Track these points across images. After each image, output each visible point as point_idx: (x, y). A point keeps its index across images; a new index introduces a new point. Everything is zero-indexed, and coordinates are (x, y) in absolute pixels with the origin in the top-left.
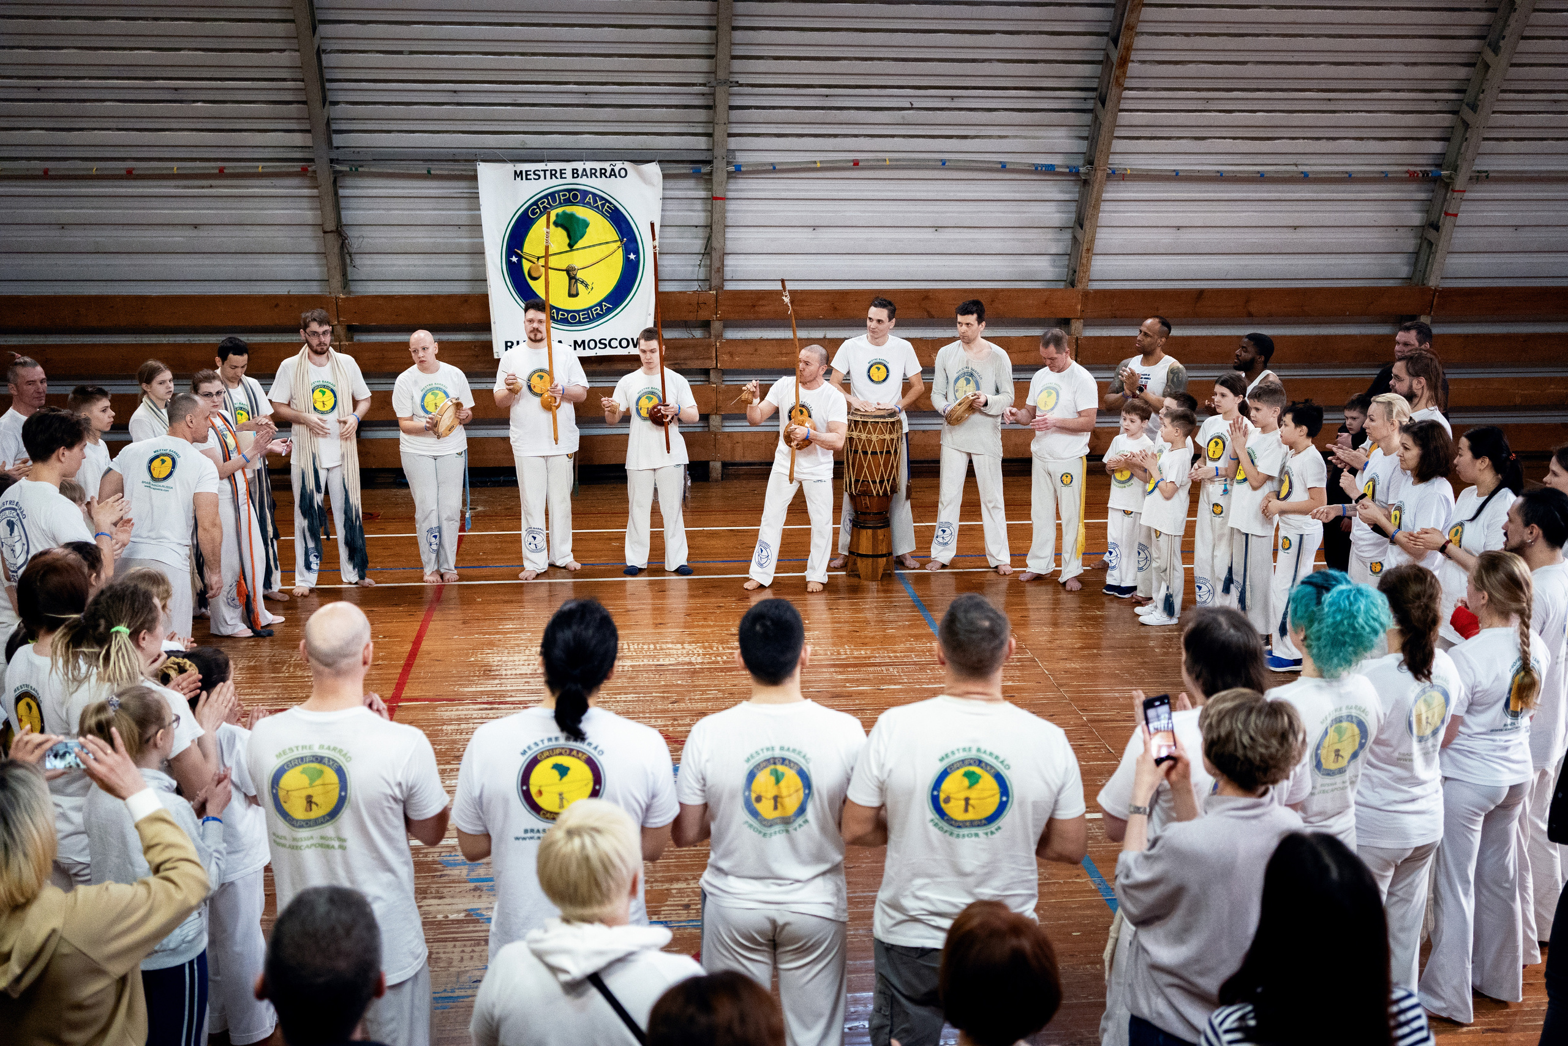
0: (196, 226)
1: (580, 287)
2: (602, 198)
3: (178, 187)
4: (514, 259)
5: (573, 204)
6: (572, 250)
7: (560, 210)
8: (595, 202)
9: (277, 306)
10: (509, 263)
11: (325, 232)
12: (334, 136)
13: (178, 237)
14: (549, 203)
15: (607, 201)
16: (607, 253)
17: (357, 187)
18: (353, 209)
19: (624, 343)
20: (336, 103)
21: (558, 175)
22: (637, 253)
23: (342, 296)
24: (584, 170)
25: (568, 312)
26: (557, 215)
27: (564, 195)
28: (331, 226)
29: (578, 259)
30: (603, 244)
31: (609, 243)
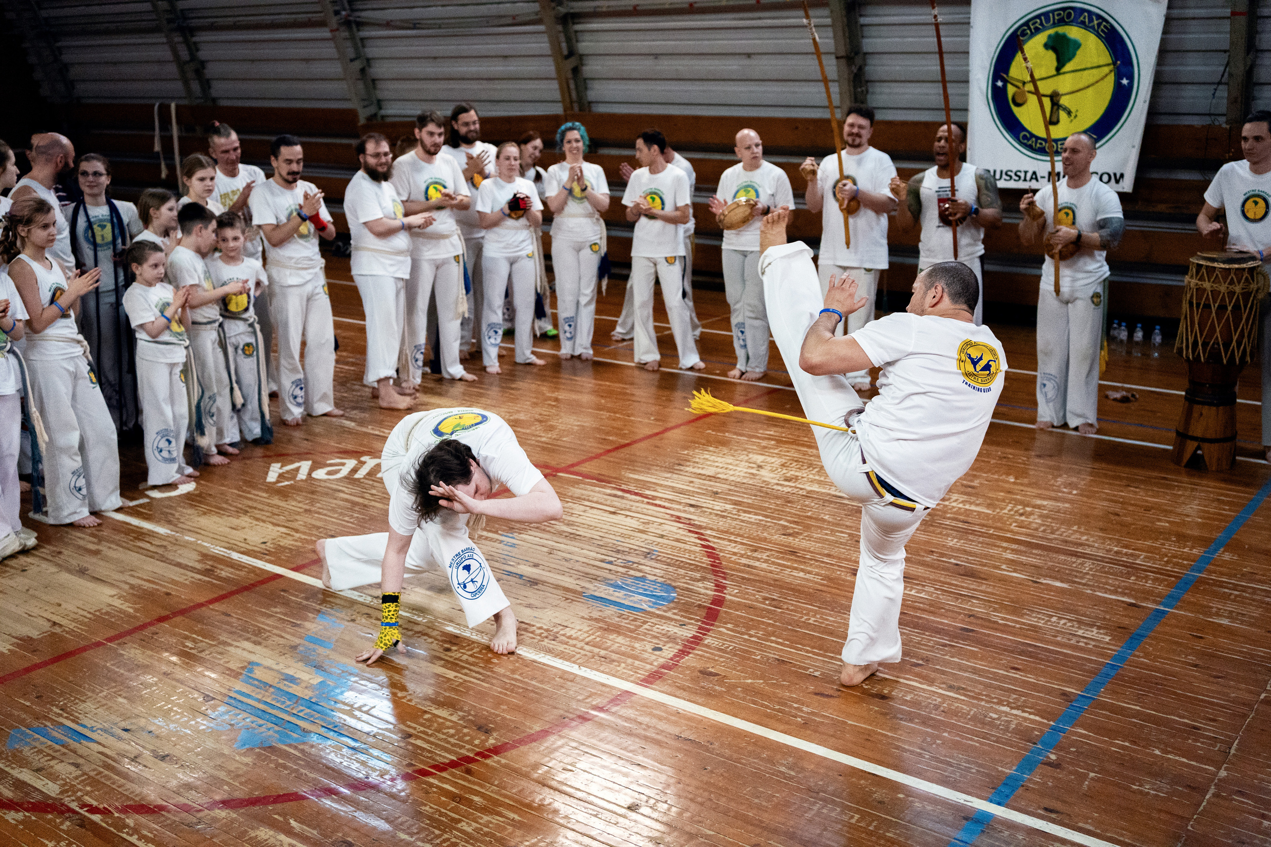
0: (749, 55)
1: (1063, 115)
2: (1099, 17)
3: (735, 19)
4: (1000, 84)
5: (1067, 24)
6: (1058, 74)
7: (1051, 31)
8: (1091, 20)
9: (797, 128)
10: (994, 87)
11: (837, 58)
13: (733, 66)
14: (1041, 24)
15: (1105, 20)
16: (1098, 78)
17: (877, 15)
18: (874, 37)
19: (1105, 178)
22: (1131, 78)
26: (1050, 36)
27: (1059, 15)
28: (842, 53)
29: (1064, 84)
30: (1092, 68)
31: (1099, 67)
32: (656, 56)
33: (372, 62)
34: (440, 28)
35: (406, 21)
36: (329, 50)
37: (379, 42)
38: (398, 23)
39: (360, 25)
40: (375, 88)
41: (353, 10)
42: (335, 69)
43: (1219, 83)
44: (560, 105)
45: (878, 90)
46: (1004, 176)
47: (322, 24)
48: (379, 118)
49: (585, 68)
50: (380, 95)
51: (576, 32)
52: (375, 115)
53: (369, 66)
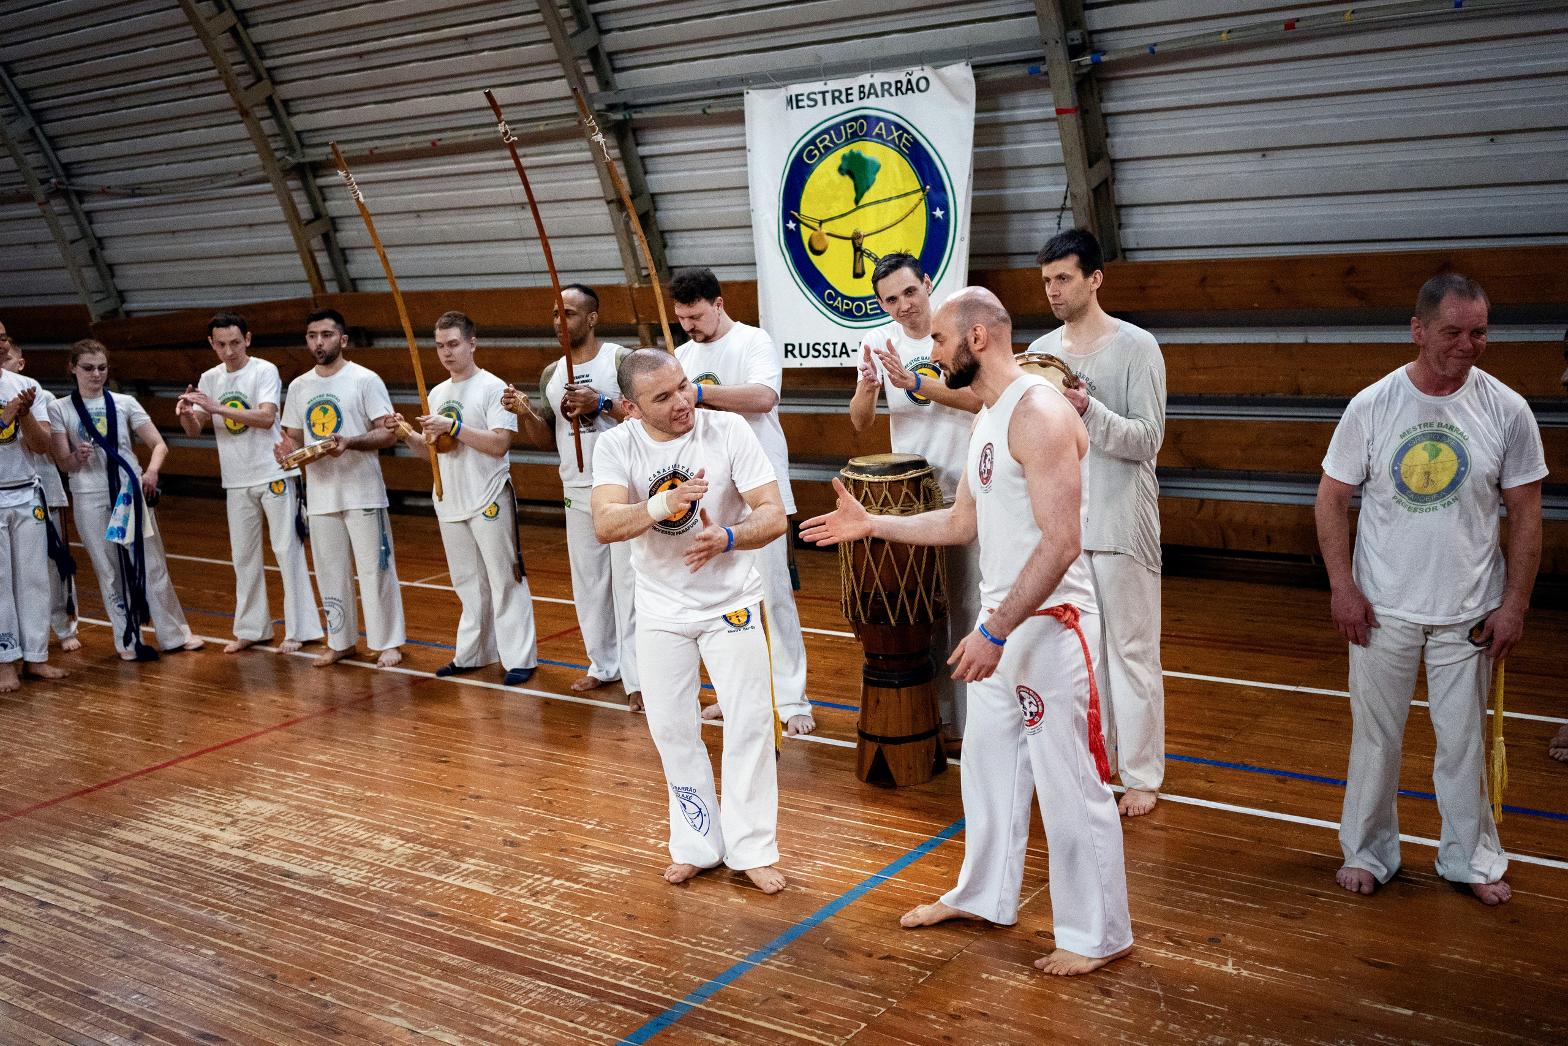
1: (868, 263)
2: (899, 127)
3: (496, 159)
4: (792, 225)
5: (861, 138)
6: (858, 208)
7: (845, 150)
8: (888, 133)
10: (787, 230)
11: (609, 202)
12: (617, 76)
13: (505, 221)
14: (832, 141)
15: (906, 131)
16: (905, 210)
18: (661, 172)
20: (609, 31)
21: (843, 98)
22: (945, 207)
23: (636, 285)
24: (872, 85)
25: (853, 300)
26: (844, 158)
27: (851, 127)
28: (612, 196)
29: (866, 220)
30: (898, 197)
31: (906, 195)
32: (418, 213)
33: (105, 241)
34: (161, 193)
35: (127, 186)
36: (42, 231)
37: (110, 216)
38: (116, 190)
39: (82, 195)
40: (113, 276)
41: (69, 176)
42: (53, 254)
43: (1063, 209)
44: (308, 285)
45: (678, 242)
46: (812, 352)
47: (28, 198)
48: (122, 316)
49: (338, 235)
50: (121, 284)
51: (321, 188)
52: (115, 311)
53: (102, 248)
